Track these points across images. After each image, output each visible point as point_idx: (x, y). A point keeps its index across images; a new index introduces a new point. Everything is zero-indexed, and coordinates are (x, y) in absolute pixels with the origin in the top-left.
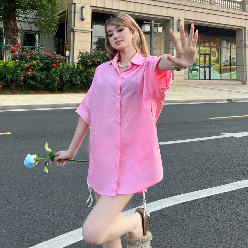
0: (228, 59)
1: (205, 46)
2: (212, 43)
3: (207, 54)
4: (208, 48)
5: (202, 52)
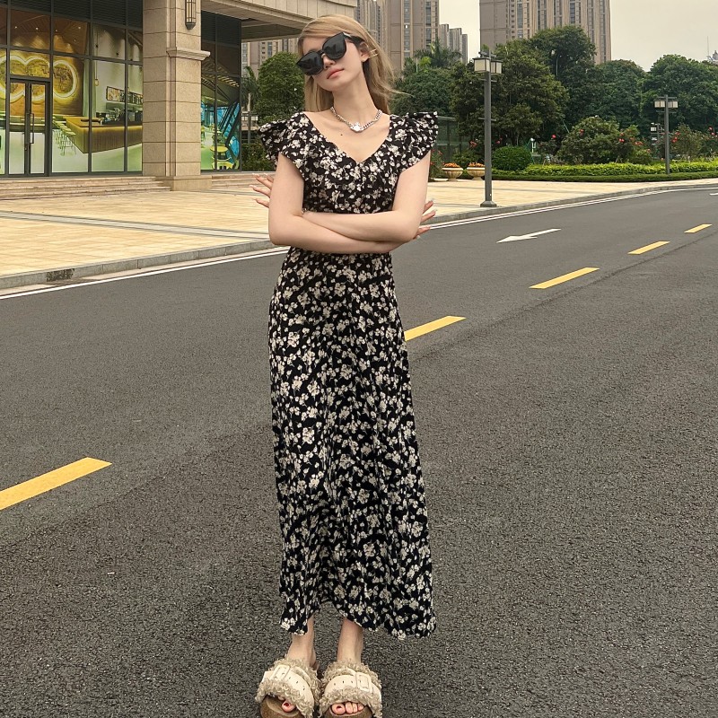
0: (116, 99)
1: (28, 50)
2: (57, 39)
3: (39, 81)
4: (41, 59)
5: (19, 73)
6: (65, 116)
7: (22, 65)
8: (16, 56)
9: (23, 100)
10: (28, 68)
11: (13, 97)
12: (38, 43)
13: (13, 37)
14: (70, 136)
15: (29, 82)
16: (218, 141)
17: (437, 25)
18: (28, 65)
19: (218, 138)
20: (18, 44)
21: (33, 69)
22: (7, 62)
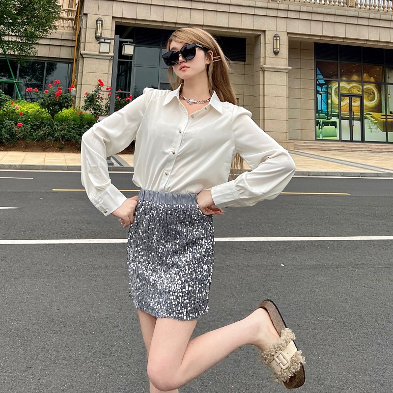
1: (349, 81)
2: (365, 75)
3: (356, 96)
4: (357, 85)
5: (345, 92)
6: (371, 113)
7: (346, 88)
8: (343, 84)
9: (348, 104)
10: (350, 90)
11: (343, 104)
12: (355, 78)
13: (341, 76)
14: (374, 123)
15: (351, 97)
18: (350, 88)
20: (344, 79)
21: (353, 90)
22: (339, 87)
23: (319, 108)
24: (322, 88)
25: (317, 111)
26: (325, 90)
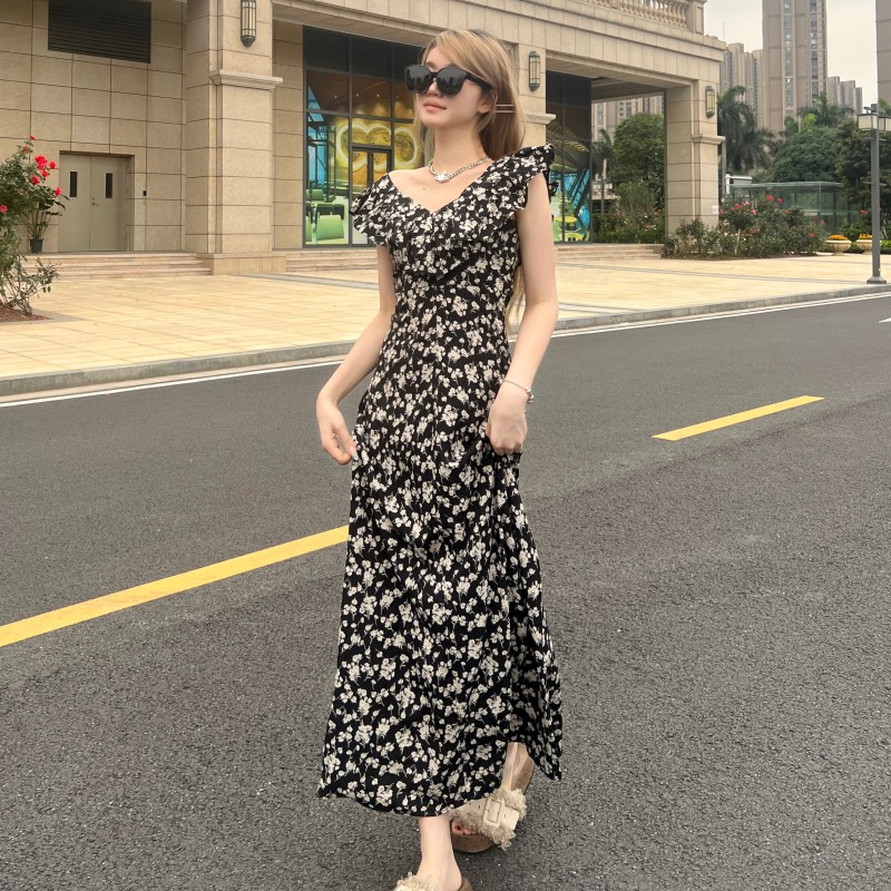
2: (398, 105)
3: (380, 149)
4: (382, 126)
5: (361, 142)
7: (363, 133)
8: (358, 124)
9: (365, 169)
10: (370, 136)
11: (356, 166)
12: (380, 110)
13: (355, 106)
15: (371, 150)
16: (567, 211)
17: (824, 77)
19: (566, 207)
20: (360, 112)
21: (374, 136)
22: (349, 131)
23: (312, 178)
24: (318, 131)
25: (308, 184)
26: (323, 136)
